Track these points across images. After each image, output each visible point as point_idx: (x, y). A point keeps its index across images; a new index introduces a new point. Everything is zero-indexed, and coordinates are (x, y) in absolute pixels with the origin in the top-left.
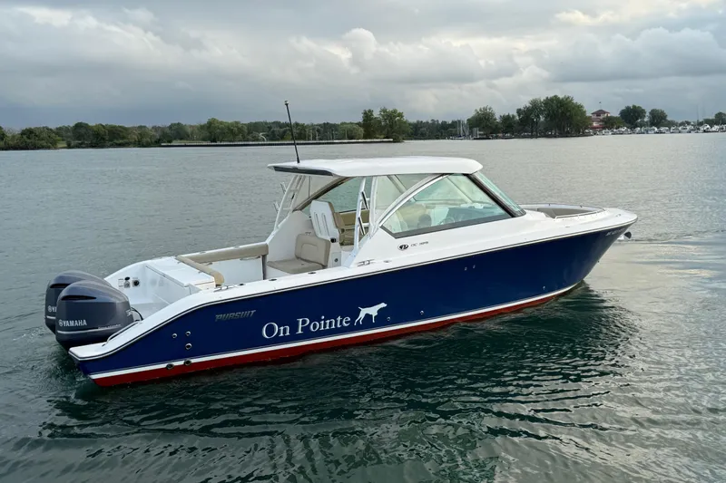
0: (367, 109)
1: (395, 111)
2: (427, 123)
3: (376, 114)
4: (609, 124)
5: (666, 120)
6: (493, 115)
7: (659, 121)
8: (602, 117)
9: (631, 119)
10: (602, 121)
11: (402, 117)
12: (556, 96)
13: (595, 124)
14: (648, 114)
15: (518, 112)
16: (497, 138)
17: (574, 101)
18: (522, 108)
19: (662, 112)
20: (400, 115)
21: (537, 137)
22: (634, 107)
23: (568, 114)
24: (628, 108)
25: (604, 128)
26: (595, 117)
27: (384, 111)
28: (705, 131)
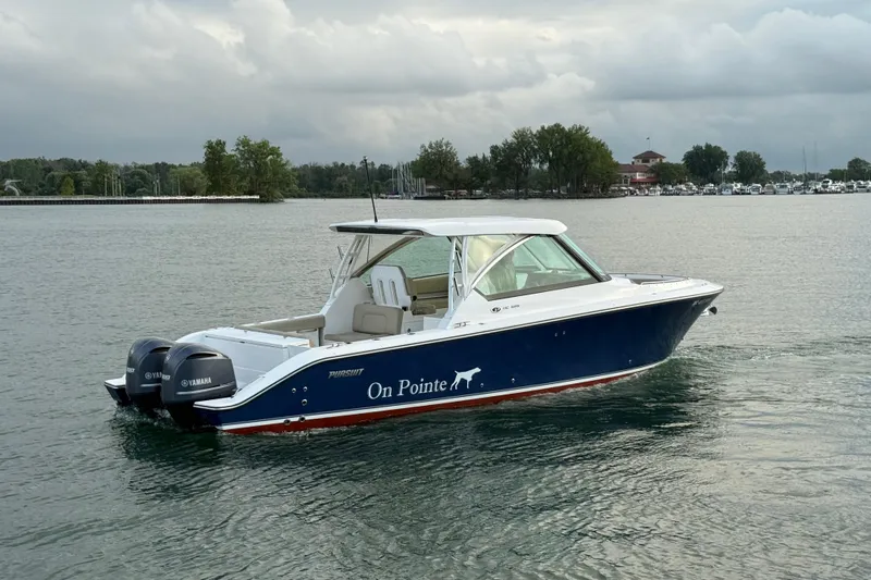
0: (214, 140)
1: (264, 144)
2: (353, 167)
3: (230, 149)
4: (661, 175)
5: (763, 171)
6: (454, 155)
7: (751, 172)
8: (652, 163)
9: (703, 168)
10: (651, 170)
11: (279, 155)
12: (557, 126)
13: (638, 176)
14: (731, 160)
15: (492, 152)
16: (457, 197)
17: (590, 136)
18: (500, 144)
19: (757, 157)
20: (275, 152)
21: (527, 197)
22: (708, 146)
23: (580, 157)
24: (697, 149)
25: (654, 184)
26: (640, 163)
27: (245, 142)
28: (816, 192)
